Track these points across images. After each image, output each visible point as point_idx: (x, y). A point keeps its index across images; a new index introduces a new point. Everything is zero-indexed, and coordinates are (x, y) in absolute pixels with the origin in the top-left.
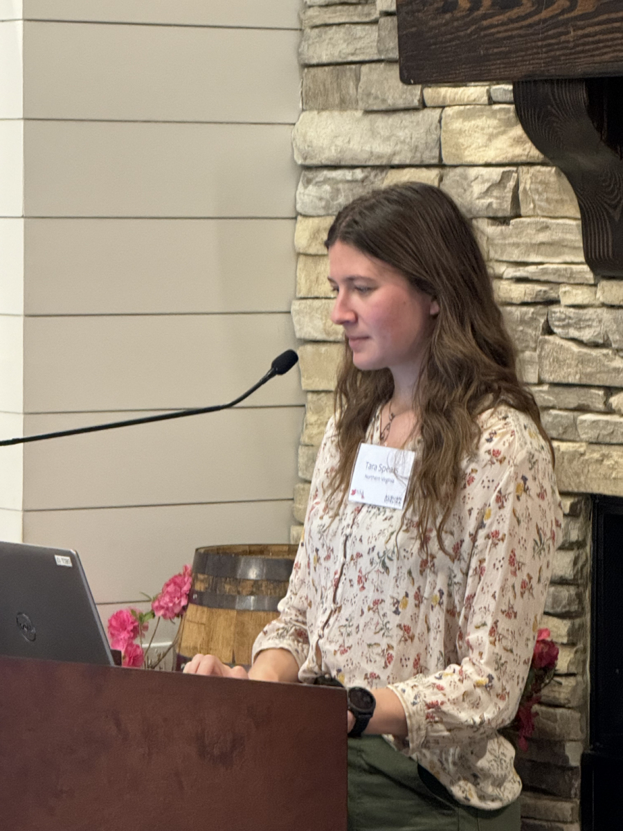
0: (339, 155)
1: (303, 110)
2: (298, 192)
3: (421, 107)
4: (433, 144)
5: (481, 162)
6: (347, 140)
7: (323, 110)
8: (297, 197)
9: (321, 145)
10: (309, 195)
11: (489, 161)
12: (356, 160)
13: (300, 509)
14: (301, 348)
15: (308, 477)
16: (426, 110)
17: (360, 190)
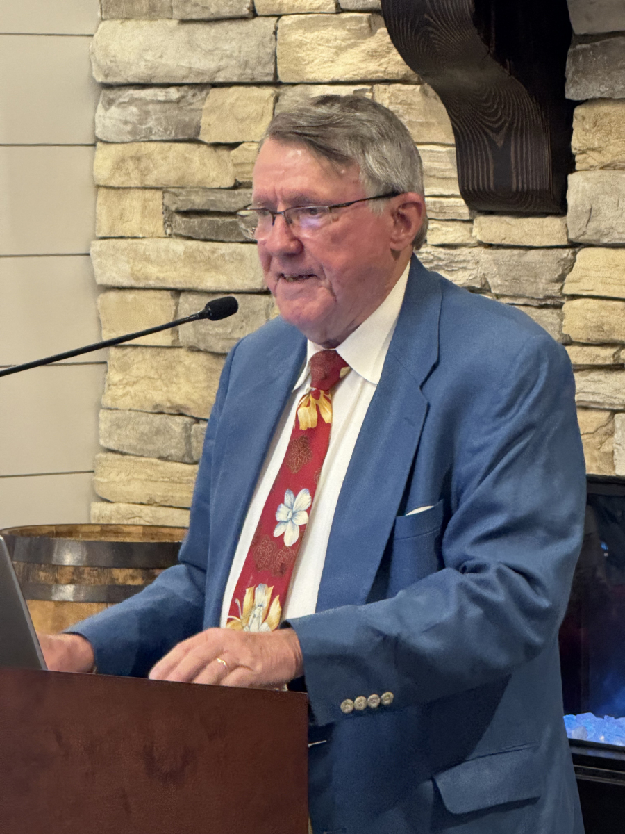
0: (150, 72)
1: (102, 20)
2: (97, 115)
3: (251, 16)
4: (266, 59)
5: (327, 80)
6: (159, 55)
7: (128, 19)
8: (96, 121)
9: (127, 60)
10: (111, 118)
11: (337, 77)
12: (171, 77)
13: (102, 483)
14: (101, 296)
15: (112, 445)
16: (257, 19)
17: (177, 112)
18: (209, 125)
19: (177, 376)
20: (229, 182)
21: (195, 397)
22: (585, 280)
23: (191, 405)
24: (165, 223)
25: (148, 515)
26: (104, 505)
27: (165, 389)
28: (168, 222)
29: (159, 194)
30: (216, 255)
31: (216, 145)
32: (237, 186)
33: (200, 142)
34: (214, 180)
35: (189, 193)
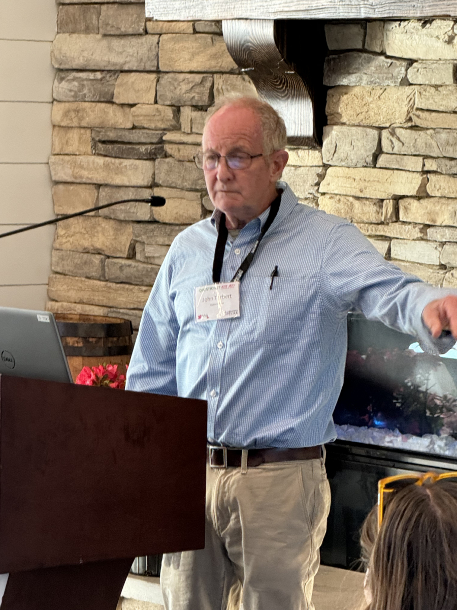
0: (86, 63)
1: (58, 33)
2: (54, 86)
3: (144, 34)
4: (153, 58)
5: (187, 70)
6: (91, 54)
7: (73, 33)
8: (54, 89)
9: (72, 56)
10: (62, 88)
11: (193, 69)
12: (98, 66)
13: (53, 291)
14: (55, 187)
15: (59, 269)
16: (147, 36)
17: (100, 86)
18: (119, 93)
19: (97, 232)
20: (129, 125)
21: (108, 244)
22: (332, 185)
23: (105, 248)
24: (92, 147)
25: (79, 309)
26: (53, 303)
27: (90, 240)
28: (94, 146)
29: (89, 131)
30: (121, 166)
31: (122, 105)
32: (134, 127)
33: (112, 103)
34: (121, 124)
35: (106, 131)
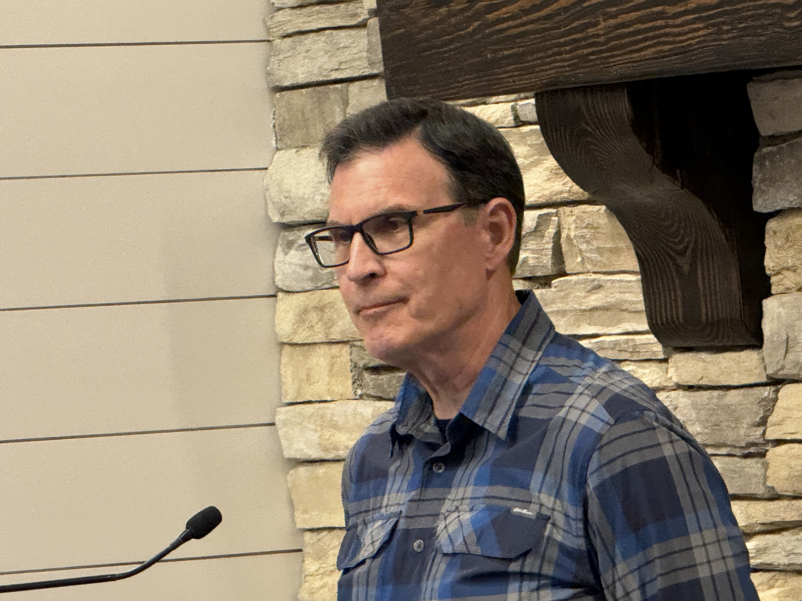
1: (278, 149)
7: (304, 147)
8: (276, 268)
9: (302, 195)
10: (290, 263)
14: (292, 472)
22: (788, 422)
29: (346, 349)
